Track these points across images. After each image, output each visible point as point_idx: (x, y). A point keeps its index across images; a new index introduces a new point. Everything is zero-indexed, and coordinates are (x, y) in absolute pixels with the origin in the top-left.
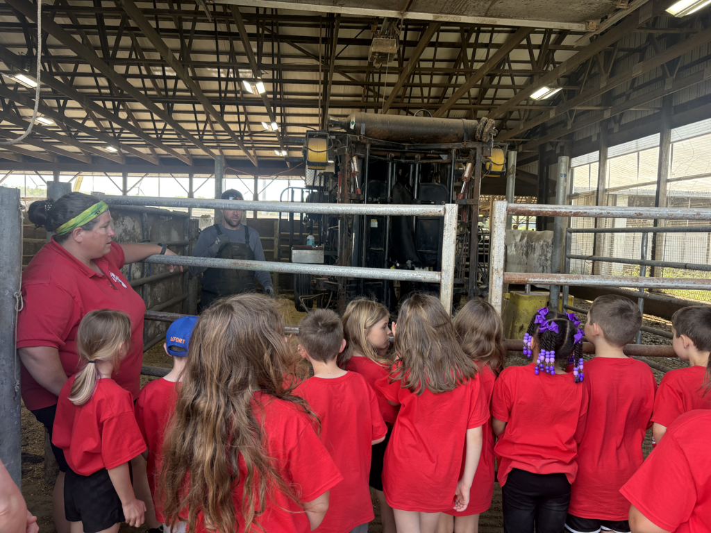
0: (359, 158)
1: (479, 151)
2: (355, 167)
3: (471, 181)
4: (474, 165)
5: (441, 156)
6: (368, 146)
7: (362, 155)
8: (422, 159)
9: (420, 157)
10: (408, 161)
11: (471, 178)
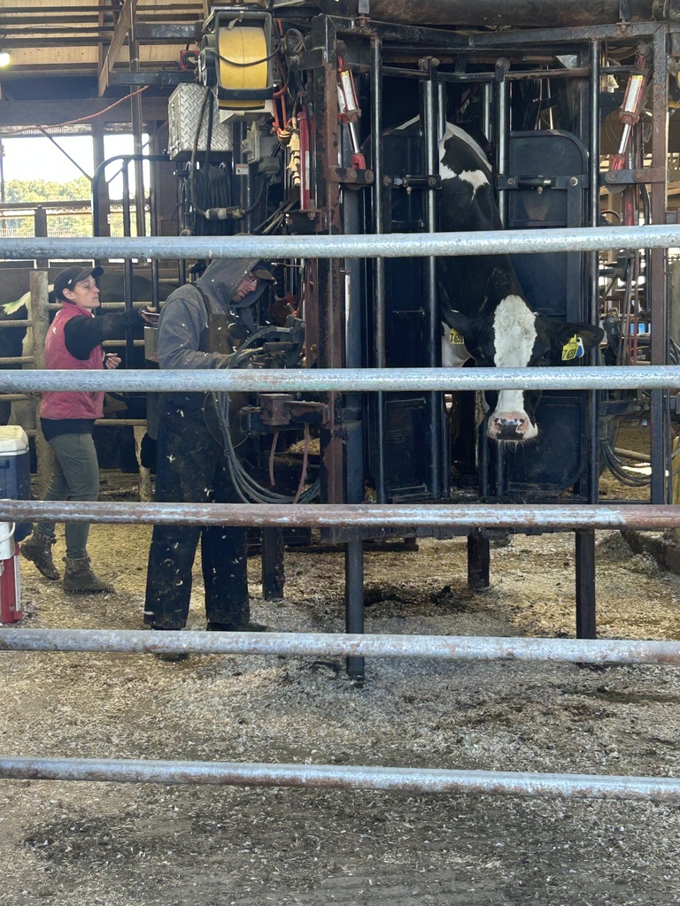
0: (355, 74)
1: (660, 45)
2: (347, 98)
3: (642, 124)
4: (649, 79)
5: (560, 58)
6: (376, 44)
7: (363, 67)
8: (513, 68)
9: (507, 66)
10: (474, 75)
11: (642, 115)
